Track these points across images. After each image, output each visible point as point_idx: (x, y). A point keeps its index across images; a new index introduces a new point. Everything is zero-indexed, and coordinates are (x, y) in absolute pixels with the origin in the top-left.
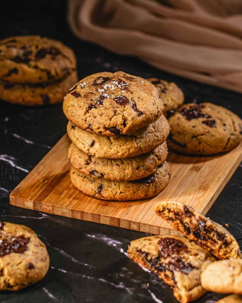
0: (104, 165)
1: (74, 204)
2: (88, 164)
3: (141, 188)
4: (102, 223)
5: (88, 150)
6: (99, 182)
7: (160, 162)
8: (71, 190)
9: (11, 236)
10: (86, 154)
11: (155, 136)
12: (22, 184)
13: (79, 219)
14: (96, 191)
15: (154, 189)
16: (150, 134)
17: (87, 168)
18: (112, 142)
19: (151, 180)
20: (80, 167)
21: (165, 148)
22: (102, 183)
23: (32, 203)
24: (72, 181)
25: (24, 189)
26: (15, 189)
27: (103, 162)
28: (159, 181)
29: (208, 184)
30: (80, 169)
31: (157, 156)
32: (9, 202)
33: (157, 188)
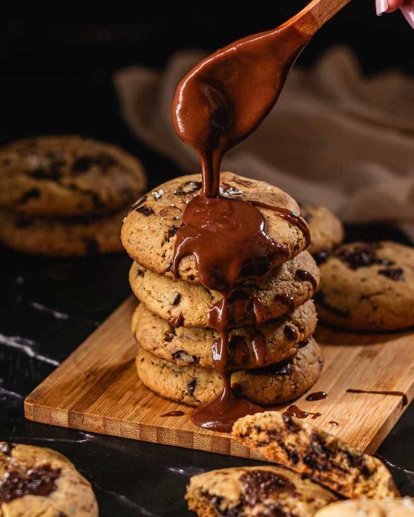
0: (200, 341)
1: (145, 415)
2: (168, 339)
3: (269, 385)
4: (197, 448)
5: (169, 312)
6: (191, 375)
7: (303, 335)
8: (138, 392)
9: (25, 466)
10: (165, 320)
11: (293, 286)
12: (48, 383)
13: (154, 441)
14: (184, 391)
15: (293, 387)
16: (283, 282)
17: (167, 346)
18: (213, 295)
19: (286, 370)
20: (155, 345)
21: (313, 312)
22: (196, 375)
23: (65, 415)
24: (140, 376)
25: (51, 391)
26: (35, 390)
27: (197, 335)
28: (301, 373)
29: (392, 379)
30: (155, 349)
31: (297, 325)
32: (24, 415)
33: (298, 385)
